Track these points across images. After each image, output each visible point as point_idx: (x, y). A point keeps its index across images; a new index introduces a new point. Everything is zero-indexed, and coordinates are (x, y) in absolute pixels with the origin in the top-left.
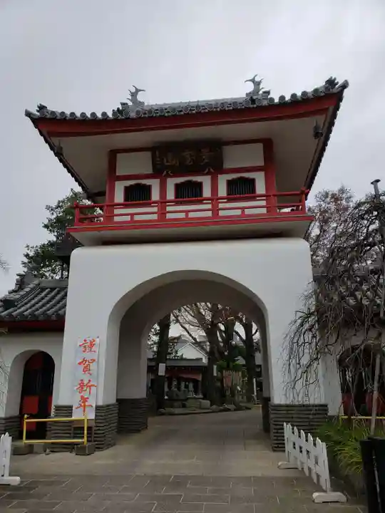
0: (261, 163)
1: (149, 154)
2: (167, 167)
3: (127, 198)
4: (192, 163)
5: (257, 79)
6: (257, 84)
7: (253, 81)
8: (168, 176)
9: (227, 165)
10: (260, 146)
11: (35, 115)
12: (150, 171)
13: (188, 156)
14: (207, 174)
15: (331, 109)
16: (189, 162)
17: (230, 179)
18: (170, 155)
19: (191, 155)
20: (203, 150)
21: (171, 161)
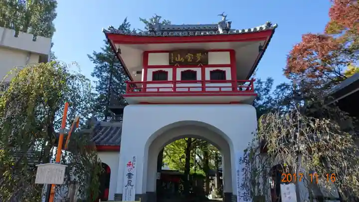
0: (229, 62)
1: (167, 54)
2: (177, 62)
3: (154, 78)
4: (191, 61)
7: (222, 15)
8: (177, 67)
9: (210, 63)
10: (228, 53)
11: (107, 31)
12: (167, 64)
13: (189, 57)
14: (199, 67)
15: (268, 38)
16: (189, 60)
17: (212, 70)
18: (179, 56)
19: (191, 56)
20: (198, 54)
21: (179, 59)
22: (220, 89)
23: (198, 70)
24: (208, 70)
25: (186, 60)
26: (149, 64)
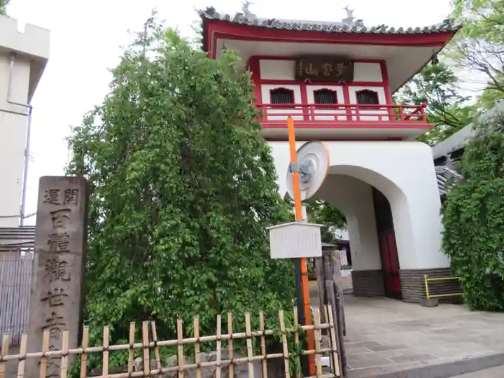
0: (380, 80)
1: (292, 63)
2: (308, 76)
3: (273, 100)
4: (329, 74)
5: (350, 9)
6: (350, 12)
7: (346, 9)
8: (308, 83)
9: (356, 79)
10: (378, 66)
12: (291, 78)
13: (326, 68)
14: (340, 85)
16: (326, 74)
17: (358, 90)
18: (311, 65)
19: (328, 67)
20: (338, 64)
21: (311, 71)
22: (380, 119)
23: (339, 90)
24: (352, 91)
25: (320, 73)
26: (263, 77)
